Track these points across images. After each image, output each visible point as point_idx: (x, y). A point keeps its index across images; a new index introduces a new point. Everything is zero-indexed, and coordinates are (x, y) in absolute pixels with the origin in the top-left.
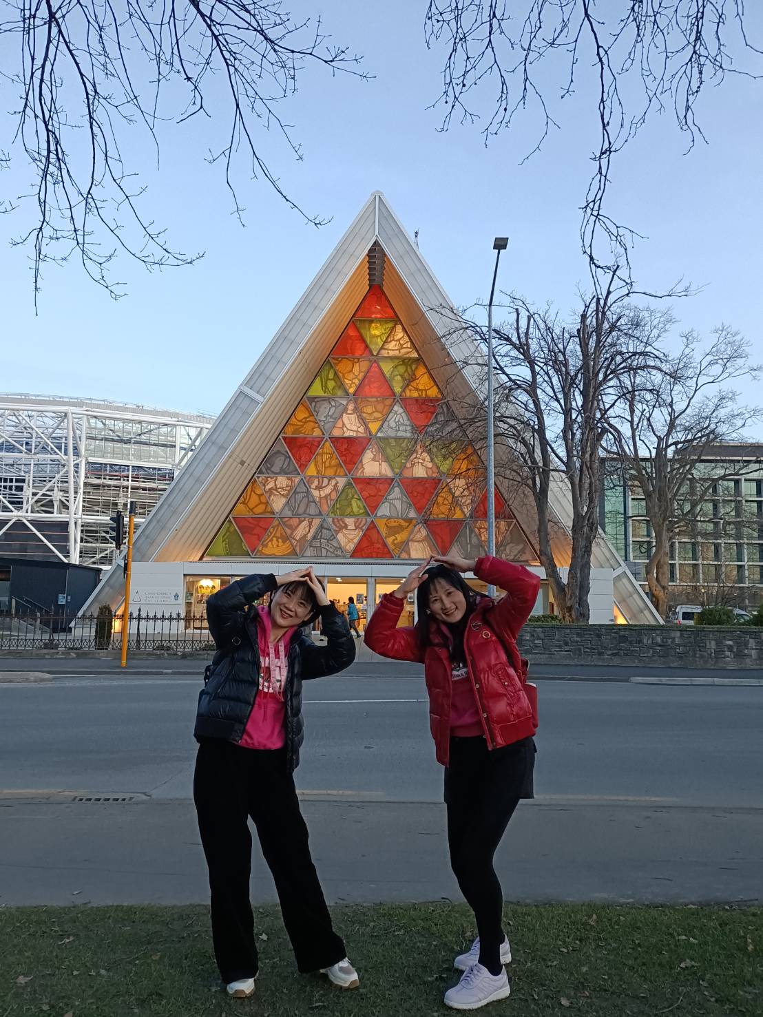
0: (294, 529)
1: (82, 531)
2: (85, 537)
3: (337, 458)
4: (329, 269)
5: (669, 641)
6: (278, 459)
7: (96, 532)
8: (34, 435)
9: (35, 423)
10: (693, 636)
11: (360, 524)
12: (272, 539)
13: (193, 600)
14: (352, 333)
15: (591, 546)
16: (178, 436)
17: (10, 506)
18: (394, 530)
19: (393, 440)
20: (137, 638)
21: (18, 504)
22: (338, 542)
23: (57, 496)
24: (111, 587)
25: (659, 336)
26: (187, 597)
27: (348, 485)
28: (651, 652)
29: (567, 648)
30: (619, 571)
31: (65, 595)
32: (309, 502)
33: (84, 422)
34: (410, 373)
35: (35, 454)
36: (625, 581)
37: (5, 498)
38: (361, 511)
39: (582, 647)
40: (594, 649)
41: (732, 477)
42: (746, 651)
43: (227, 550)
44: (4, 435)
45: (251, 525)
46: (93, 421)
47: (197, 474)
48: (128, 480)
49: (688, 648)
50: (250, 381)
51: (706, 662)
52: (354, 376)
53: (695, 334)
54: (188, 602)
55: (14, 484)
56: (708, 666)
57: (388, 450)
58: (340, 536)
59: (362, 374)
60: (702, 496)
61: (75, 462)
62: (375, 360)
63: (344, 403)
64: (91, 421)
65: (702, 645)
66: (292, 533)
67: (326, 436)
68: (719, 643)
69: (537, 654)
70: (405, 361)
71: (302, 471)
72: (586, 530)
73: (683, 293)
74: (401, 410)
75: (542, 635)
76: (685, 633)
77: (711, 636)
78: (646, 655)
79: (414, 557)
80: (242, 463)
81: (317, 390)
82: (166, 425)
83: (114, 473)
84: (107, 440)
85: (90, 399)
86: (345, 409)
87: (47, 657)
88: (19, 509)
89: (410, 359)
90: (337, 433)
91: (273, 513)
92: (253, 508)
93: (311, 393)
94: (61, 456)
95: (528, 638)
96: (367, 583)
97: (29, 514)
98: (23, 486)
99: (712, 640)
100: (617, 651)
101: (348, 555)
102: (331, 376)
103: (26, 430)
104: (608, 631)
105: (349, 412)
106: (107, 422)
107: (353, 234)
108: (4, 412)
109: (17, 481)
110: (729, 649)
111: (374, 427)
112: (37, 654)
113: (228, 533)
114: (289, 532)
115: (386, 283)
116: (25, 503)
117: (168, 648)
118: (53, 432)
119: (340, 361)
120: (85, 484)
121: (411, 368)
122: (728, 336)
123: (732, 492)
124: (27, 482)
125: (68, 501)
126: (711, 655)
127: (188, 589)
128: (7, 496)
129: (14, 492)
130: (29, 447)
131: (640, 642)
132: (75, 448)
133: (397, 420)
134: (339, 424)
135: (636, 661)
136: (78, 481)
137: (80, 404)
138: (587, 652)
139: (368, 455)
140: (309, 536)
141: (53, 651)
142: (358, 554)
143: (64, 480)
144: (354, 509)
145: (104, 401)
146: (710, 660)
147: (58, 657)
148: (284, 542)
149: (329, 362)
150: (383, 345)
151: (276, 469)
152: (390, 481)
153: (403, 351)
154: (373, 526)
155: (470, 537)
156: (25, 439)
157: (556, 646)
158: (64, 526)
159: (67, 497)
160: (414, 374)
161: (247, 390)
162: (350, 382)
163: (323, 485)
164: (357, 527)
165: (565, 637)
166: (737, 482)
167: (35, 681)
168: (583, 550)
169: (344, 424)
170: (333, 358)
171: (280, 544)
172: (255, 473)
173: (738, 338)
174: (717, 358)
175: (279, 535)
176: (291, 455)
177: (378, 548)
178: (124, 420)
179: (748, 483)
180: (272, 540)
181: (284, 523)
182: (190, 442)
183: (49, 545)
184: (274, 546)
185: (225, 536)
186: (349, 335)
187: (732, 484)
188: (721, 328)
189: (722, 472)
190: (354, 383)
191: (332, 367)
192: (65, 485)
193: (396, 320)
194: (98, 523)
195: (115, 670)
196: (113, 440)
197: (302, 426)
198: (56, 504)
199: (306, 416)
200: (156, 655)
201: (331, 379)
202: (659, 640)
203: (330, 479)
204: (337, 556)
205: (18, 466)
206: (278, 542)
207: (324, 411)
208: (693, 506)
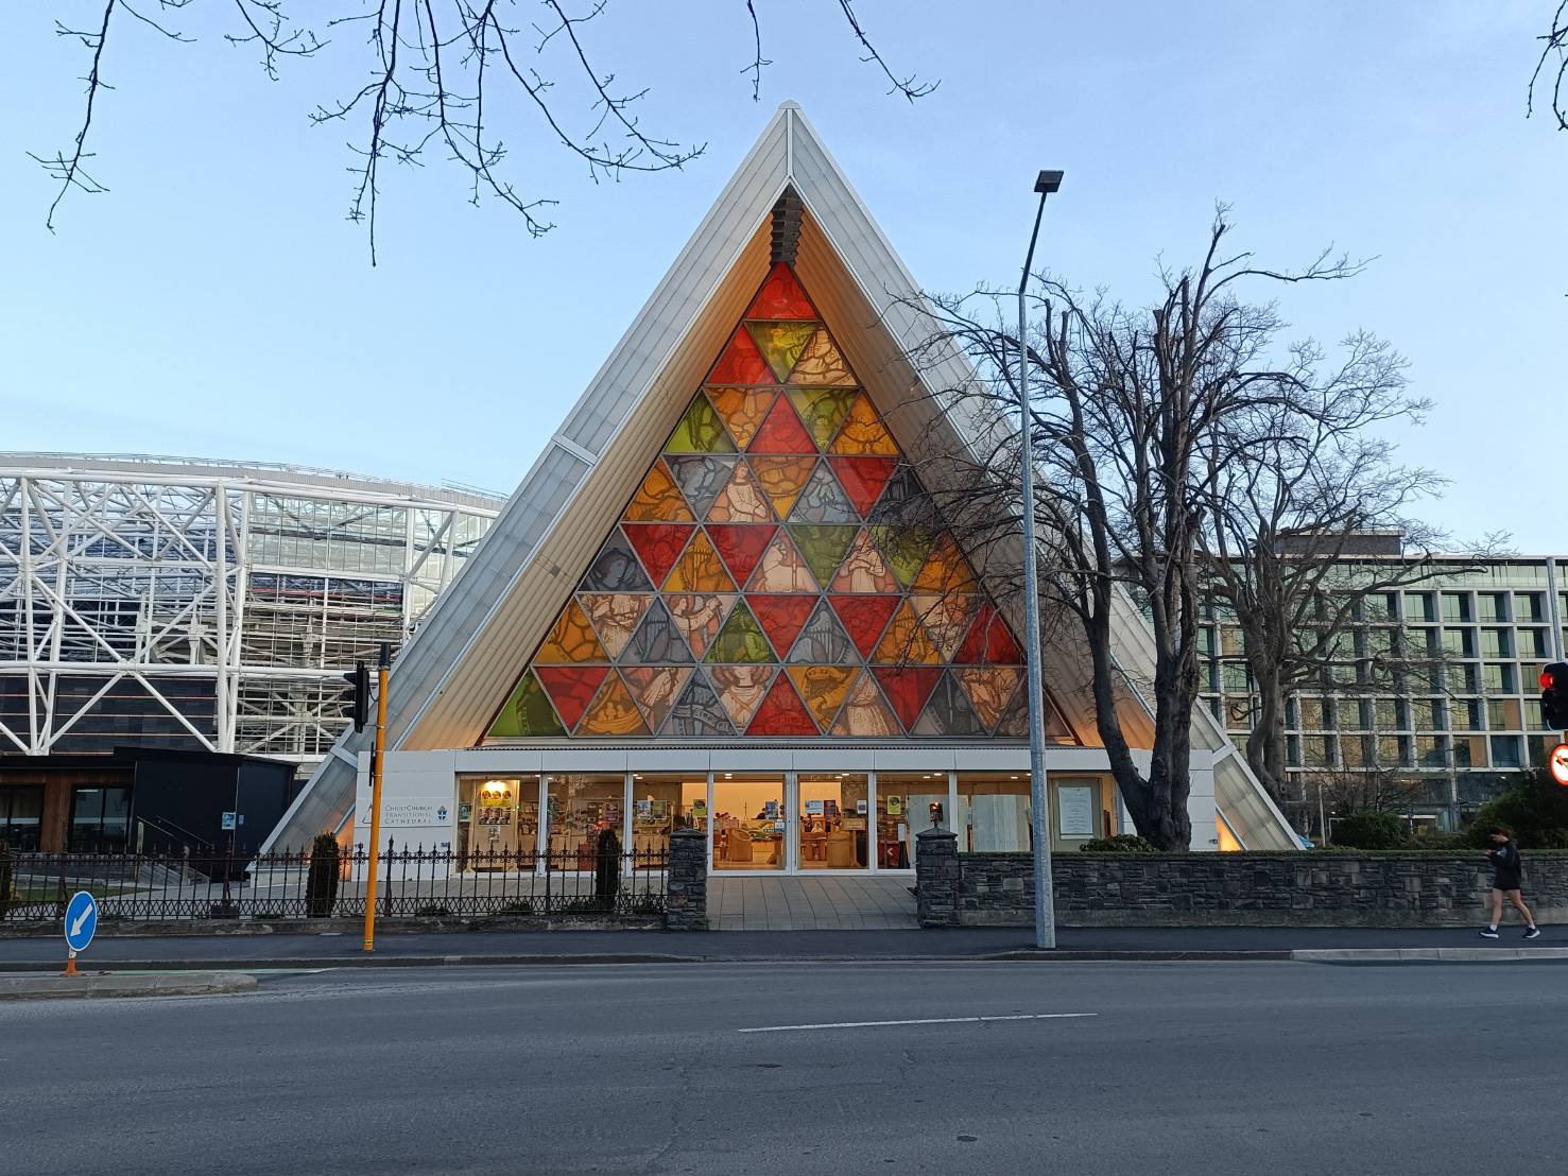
0: (644, 687)
1: (240, 694)
2: (245, 704)
3: (720, 562)
4: (710, 231)
5: (1341, 879)
6: (616, 564)
7: (265, 695)
8: (156, 526)
9: (159, 504)
10: (1381, 870)
11: (761, 677)
12: (606, 703)
13: (471, 819)
14: (741, 344)
15: (1190, 713)
16: (411, 526)
17: (112, 651)
18: (820, 686)
19: (815, 528)
20: (387, 895)
21: (127, 647)
22: (722, 708)
23: (196, 632)
24: (323, 798)
25: (1253, 351)
26: (460, 812)
27: (741, 607)
28: (1311, 900)
29: (1164, 897)
30: (1221, 755)
31: (234, 813)
32: (670, 639)
33: (245, 505)
34: (843, 414)
35: (159, 559)
36: (1232, 770)
37: (101, 636)
38: (763, 654)
39: (1191, 895)
40: (1212, 898)
41: (1386, 588)
42: (1473, 895)
43: (524, 726)
44: (102, 527)
45: (568, 681)
46: (261, 501)
47: (478, 592)
48: (322, 604)
49: (1374, 892)
50: (571, 428)
51: (1406, 916)
52: (745, 420)
53: (1314, 348)
54: (462, 823)
55: (117, 612)
56: (1409, 923)
57: (808, 545)
58: (726, 699)
59: (760, 416)
60: (1338, 620)
61: (230, 573)
62: (782, 390)
63: (731, 465)
64: (258, 501)
65: (1396, 885)
66: (641, 695)
67: (700, 524)
68: (1427, 884)
69: (1110, 908)
70: (836, 394)
71: (658, 585)
72: (1180, 683)
73: (1334, 273)
74: (828, 478)
75: (1119, 874)
76: (1368, 865)
77: (1413, 868)
78: (1302, 906)
79: (857, 734)
80: (555, 571)
81: (682, 444)
82: (388, 507)
83: (295, 592)
84: (284, 534)
85: (256, 464)
86: (732, 477)
87: (218, 932)
88: (130, 656)
89: (842, 389)
90: (717, 517)
91: (606, 659)
92: (572, 651)
93: (673, 450)
94: (203, 563)
95: (1095, 880)
96: (783, 780)
97: (147, 665)
98: (135, 617)
99: (1415, 876)
100: (1252, 900)
101: (740, 732)
102: (707, 418)
103: (142, 517)
104: (1235, 864)
105: (738, 481)
106: (287, 503)
107: (748, 173)
108: (104, 487)
109: (123, 607)
110: (1443, 891)
111: (782, 507)
112: (201, 928)
113: (527, 696)
114: (634, 691)
115: (801, 259)
116: (139, 645)
117: (443, 912)
118: (191, 521)
119: (722, 394)
120: (246, 610)
121: (845, 405)
122: (1370, 351)
123: (1385, 613)
124: (143, 607)
125: (215, 641)
126: (1413, 903)
127: (462, 799)
128: (104, 633)
129: (116, 626)
130: (146, 548)
131: (1291, 882)
132: (229, 550)
133: (821, 495)
134: (722, 501)
135: (1287, 918)
136: (234, 605)
137: (237, 471)
138: (1201, 903)
139: (773, 557)
140: (672, 699)
141: (231, 921)
142: (760, 729)
143: (209, 603)
144: (750, 651)
145: (279, 466)
146: (1412, 912)
147: (239, 932)
148: (627, 710)
149: (702, 394)
150: (795, 366)
151: (612, 581)
152: (812, 602)
153: (830, 375)
154: (783, 678)
155: (953, 697)
156: (138, 534)
157: (1145, 894)
158: (208, 686)
159: (215, 634)
160: (850, 415)
161: (567, 443)
162: (740, 430)
163: (696, 609)
164: (755, 682)
165: (1160, 877)
166: (1392, 598)
167: (226, 991)
168: (1177, 719)
169: (730, 501)
170: (710, 389)
171: (621, 713)
172: (575, 588)
173: (1387, 352)
174: (1354, 386)
175: (618, 699)
176: (637, 557)
177: (795, 718)
178: (315, 500)
179: (1410, 597)
180: (605, 707)
181: (627, 676)
182: (431, 536)
183: (182, 718)
184: (610, 718)
185: (521, 704)
186: (736, 347)
187: (1382, 600)
188: (1358, 337)
189: (1369, 580)
190: (747, 431)
191: (708, 403)
192: (211, 612)
193: (818, 323)
194: (268, 680)
195: (352, 959)
196: (295, 534)
197: (657, 506)
198: (194, 647)
199: (663, 488)
200: (421, 924)
201: (706, 425)
202: (1323, 878)
203: (706, 598)
204: (721, 734)
205: (124, 581)
206: (617, 710)
207: (697, 477)
208: (1323, 638)
